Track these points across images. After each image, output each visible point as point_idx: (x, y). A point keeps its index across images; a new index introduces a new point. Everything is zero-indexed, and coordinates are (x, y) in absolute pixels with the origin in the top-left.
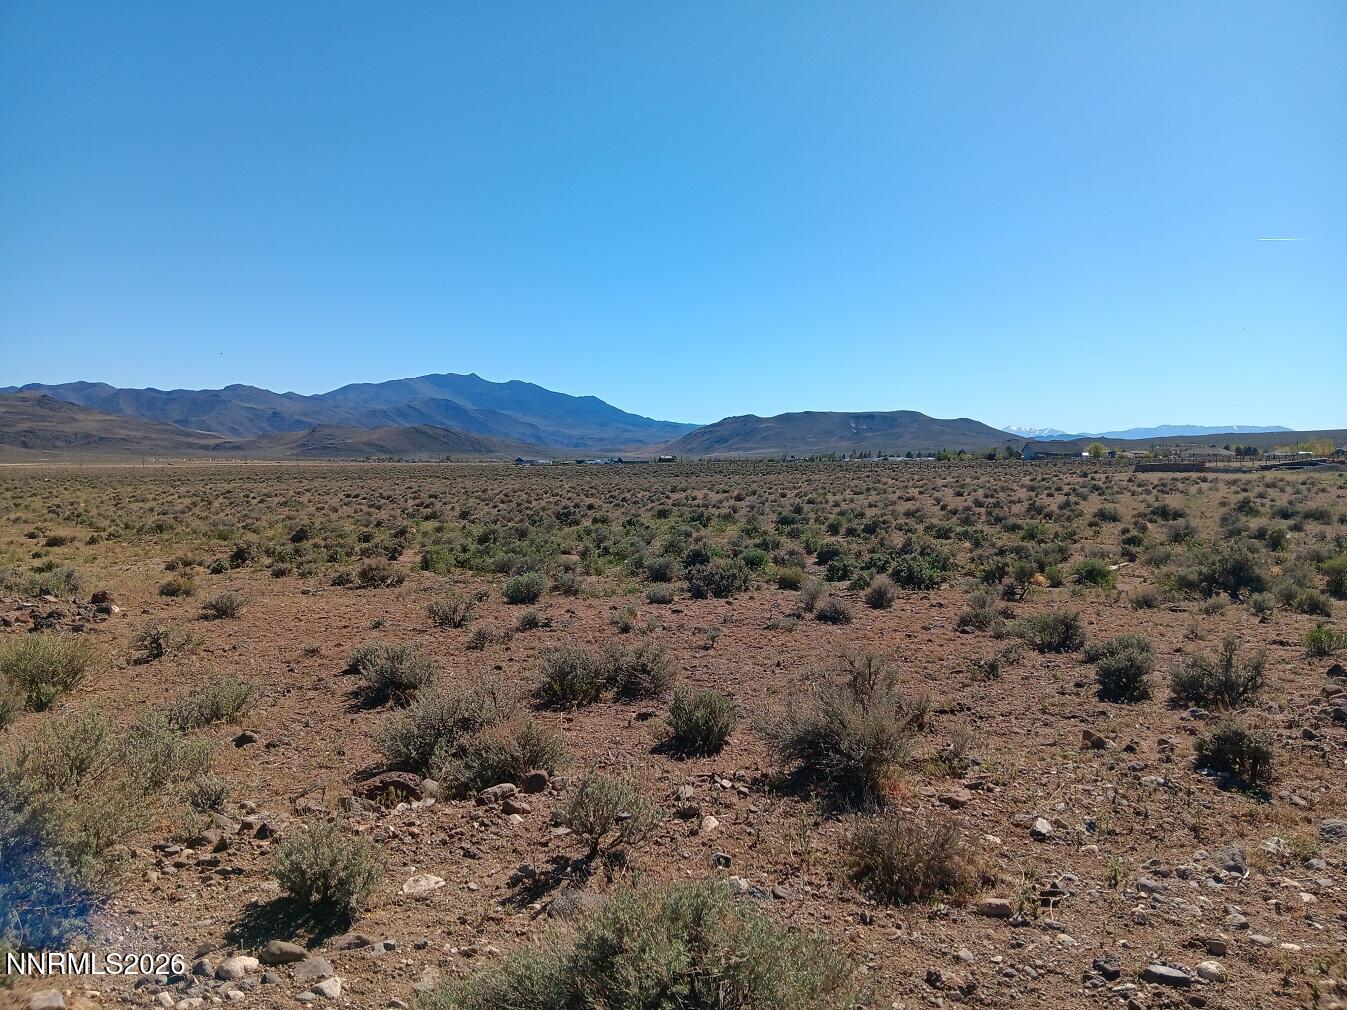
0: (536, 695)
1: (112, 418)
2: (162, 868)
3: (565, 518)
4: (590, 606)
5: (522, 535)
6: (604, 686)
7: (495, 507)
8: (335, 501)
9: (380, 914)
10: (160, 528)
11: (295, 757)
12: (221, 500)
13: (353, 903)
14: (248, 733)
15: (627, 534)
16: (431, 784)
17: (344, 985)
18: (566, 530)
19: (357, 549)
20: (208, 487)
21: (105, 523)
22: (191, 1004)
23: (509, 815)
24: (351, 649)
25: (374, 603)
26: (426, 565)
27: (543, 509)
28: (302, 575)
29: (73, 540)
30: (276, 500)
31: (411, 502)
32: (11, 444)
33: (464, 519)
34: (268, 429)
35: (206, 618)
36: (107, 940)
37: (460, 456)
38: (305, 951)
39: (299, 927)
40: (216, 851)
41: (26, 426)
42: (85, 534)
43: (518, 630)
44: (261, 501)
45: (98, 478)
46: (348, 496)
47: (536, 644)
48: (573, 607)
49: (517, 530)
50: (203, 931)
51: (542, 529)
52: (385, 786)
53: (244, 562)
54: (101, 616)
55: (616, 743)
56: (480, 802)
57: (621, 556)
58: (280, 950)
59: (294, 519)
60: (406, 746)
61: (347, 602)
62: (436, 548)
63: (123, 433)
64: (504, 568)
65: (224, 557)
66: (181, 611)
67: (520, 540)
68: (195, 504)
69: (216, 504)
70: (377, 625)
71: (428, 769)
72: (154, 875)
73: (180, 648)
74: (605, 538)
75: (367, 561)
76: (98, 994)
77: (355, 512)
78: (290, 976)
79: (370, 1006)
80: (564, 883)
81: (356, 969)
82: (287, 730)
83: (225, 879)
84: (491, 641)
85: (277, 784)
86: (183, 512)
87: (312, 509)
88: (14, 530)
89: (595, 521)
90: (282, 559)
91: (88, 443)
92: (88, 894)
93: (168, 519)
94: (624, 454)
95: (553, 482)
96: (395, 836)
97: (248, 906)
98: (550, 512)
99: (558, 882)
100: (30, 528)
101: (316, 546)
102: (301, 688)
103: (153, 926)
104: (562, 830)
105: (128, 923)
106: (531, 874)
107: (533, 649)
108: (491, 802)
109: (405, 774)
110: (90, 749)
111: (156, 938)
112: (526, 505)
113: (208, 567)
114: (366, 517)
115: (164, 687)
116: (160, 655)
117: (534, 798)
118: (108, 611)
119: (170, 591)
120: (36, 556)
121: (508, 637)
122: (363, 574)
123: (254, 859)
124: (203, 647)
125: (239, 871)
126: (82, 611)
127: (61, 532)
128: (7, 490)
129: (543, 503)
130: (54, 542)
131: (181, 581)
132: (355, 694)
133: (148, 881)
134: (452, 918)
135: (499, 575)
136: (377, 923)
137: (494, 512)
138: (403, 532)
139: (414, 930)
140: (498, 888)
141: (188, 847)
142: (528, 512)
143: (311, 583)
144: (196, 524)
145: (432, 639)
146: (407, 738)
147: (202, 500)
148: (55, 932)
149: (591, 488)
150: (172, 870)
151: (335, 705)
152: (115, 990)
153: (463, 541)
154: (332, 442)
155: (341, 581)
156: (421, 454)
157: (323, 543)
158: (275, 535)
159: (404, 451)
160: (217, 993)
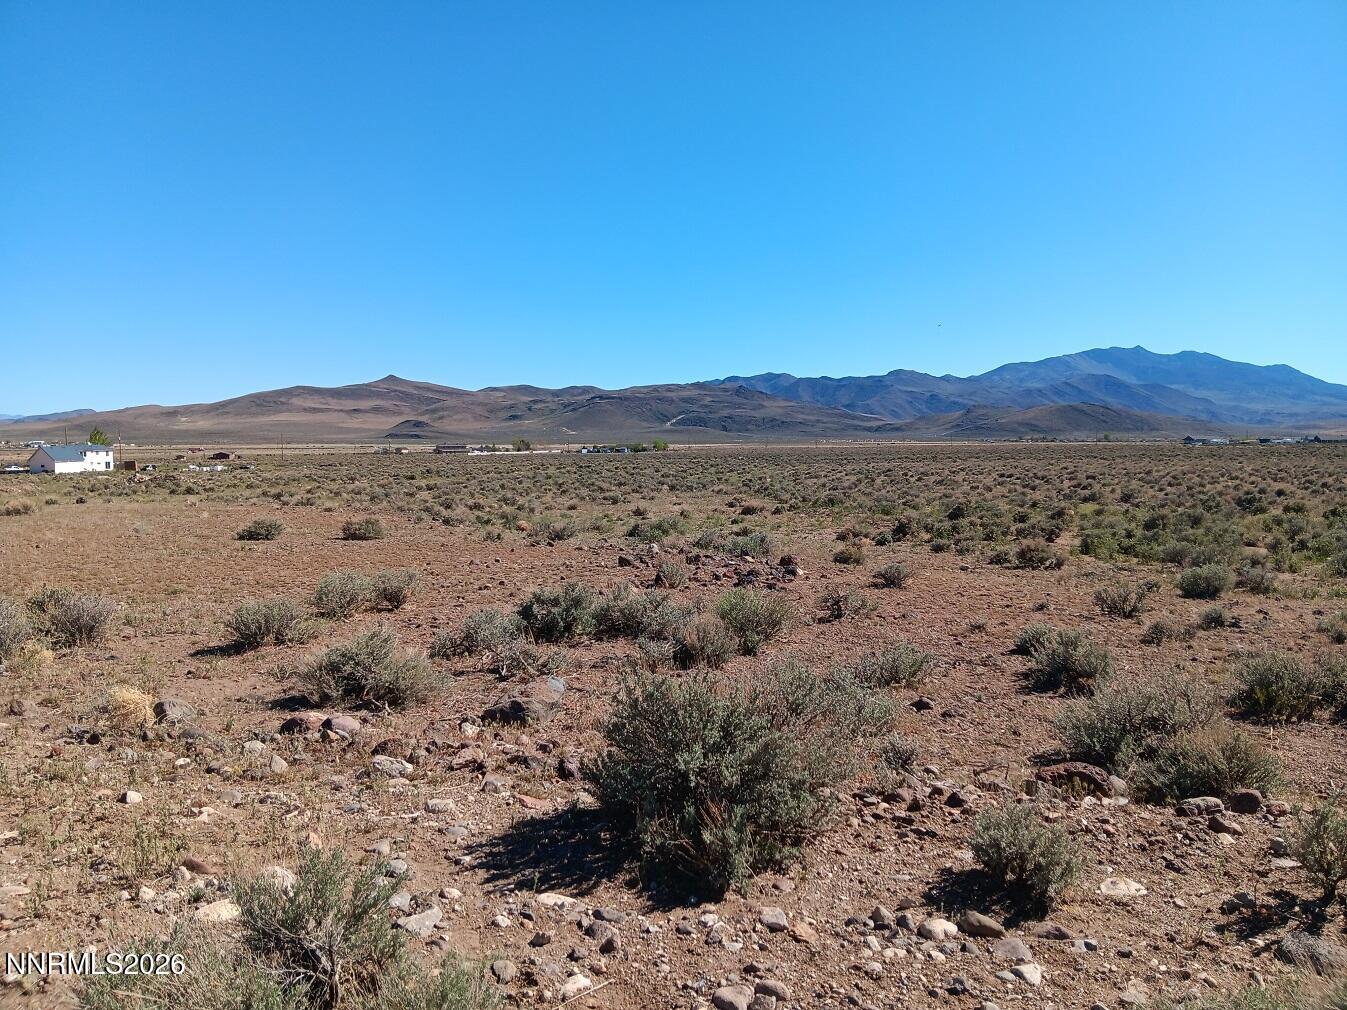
0: (1231, 703)
1: (792, 404)
2: (862, 816)
3: (1248, 504)
4: (1286, 608)
5: (1196, 522)
6: (1319, 702)
7: (1161, 490)
8: (989, 481)
9: (1077, 910)
10: (831, 502)
11: (971, 730)
12: (882, 477)
13: (1051, 892)
14: (925, 699)
15: (1330, 526)
16: (1118, 783)
17: (1045, 974)
18: (1250, 518)
19: (1013, 529)
20: (871, 466)
21: (786, 496)
22: (896, 954)
23: (1218, 832)
24: (1018, 628)
25: (1035, 584)
26: (1086, 549)
27: (1220, 494)
28: (961, 552)
29: (761, 510)
30: (933, 478)
31: (1067, 483)
32: (714, 427)
33: (1126, 501)
34: (925, 410)
35: (875, 586)
36: (819, 874)
37: (1118, 435)
38: (1002, 928)
39: (995, 903)
40: (911, 808)
41: (725, 413)
42: (772, 505)
43: (1200, 627)
44: (919, 479)
45: (779, 456)
46: (1002, 476)
47: (1223, 645)
48: (1265, 607)
49: (1189, 516)
50: (902, 885)
51: (1219, 516)
52: (1070, 776)
53: (904, 536)
54: (788, 577)
55: (1337, 772)
56: (1181, 812)
57: (1322, 552)
58: (979, 922)
59: (950, 497)
60: (1091, 736)
61: (1007, 580)
62: (1096, 531)
63: (800, 417)
64: (1176, 558)
65: (887, 530)
66: (853, 578)
67: (1192, 527)
68: (860, 481)
69: (878, 481)
70: (1041, 608)
71: (1114, 764)
72: (855, 821)
73: (856, 612)
74: (1301, 530)
75: (1026, 542)
76: (815, 922)
77: (1010, 492)
78: (988, 951)
79: (1074, 1004)
80: (1292, 923)
81: (1055, 960)
82: (960, 701)
83: (920, 839)
84: (1170, 636)
85: (956, 754)
86: (851, 488)
87: (967, 488)
88: (717, 500)
89: (1287, 509)
90: (940, 535)
91: (773, 426)
92: (802, 828)
93: (838, 494)
94: (1322, 432)
95: (1229, 463)
96: (1087, 831)
97: (943, 870)
98: (1228, 498)
99: (1285, 921)
100: (730, 499)
101: (972, 524)
102: (970, 662)
103: (857, 870)
104: (1287, 863)
105: (835, 862)
106: (1251, 904)
107: (1220, 650)
108: (1194, 814)
109: (1091, 767)
110: (805, 696)
111: (861, 882)
112: (1198, 489)
113: (873, 539)
114: (1021, 496)
115: (845, 646)
116: (839, 616)
117: (1246, 819)
118: (793, 573)
119: (842, 559)
120: (734, 522)
121: (1189, 634)
122: (1022, 555)
123: (946, 825)
124: (875, 613)
125: (933, 835)
126: (774, 571)
127: (755, 503)
128: (712, 466)
129: (1219, 487)
130: (748, 511)
131: (853, 550)
132: (1026, 676)
133: (850, 826)
134: (1158, 931)
135: (1170, 564)
136: (1075, 918)
137: (1161, 495)
138: (1060, 514)
139: (1114, 934)
140: (1209, 911)
141: (884, 801)
142: (1202, 496)
143: (969, 560)
144: (862, 499)
145: (1100, 628)
146: (1091, 730)
147: (867, 477)
148: (778, 857)
149: (1281, 470)
150: (870, 819)
151: (1003, 684)
152: (828, 922)
153: (1126, 526)
154: (986, 422)
155: (998, 560)
156: (1076, 433)
157: (979, 521)
158: (931, 511)
159: (1059, 430)
160: (919, 949)
